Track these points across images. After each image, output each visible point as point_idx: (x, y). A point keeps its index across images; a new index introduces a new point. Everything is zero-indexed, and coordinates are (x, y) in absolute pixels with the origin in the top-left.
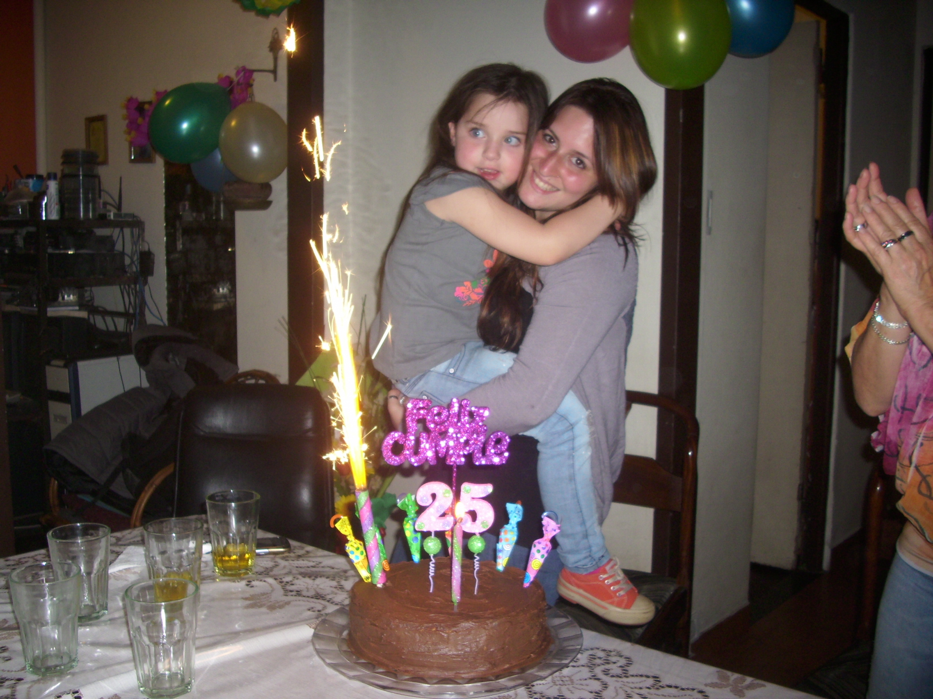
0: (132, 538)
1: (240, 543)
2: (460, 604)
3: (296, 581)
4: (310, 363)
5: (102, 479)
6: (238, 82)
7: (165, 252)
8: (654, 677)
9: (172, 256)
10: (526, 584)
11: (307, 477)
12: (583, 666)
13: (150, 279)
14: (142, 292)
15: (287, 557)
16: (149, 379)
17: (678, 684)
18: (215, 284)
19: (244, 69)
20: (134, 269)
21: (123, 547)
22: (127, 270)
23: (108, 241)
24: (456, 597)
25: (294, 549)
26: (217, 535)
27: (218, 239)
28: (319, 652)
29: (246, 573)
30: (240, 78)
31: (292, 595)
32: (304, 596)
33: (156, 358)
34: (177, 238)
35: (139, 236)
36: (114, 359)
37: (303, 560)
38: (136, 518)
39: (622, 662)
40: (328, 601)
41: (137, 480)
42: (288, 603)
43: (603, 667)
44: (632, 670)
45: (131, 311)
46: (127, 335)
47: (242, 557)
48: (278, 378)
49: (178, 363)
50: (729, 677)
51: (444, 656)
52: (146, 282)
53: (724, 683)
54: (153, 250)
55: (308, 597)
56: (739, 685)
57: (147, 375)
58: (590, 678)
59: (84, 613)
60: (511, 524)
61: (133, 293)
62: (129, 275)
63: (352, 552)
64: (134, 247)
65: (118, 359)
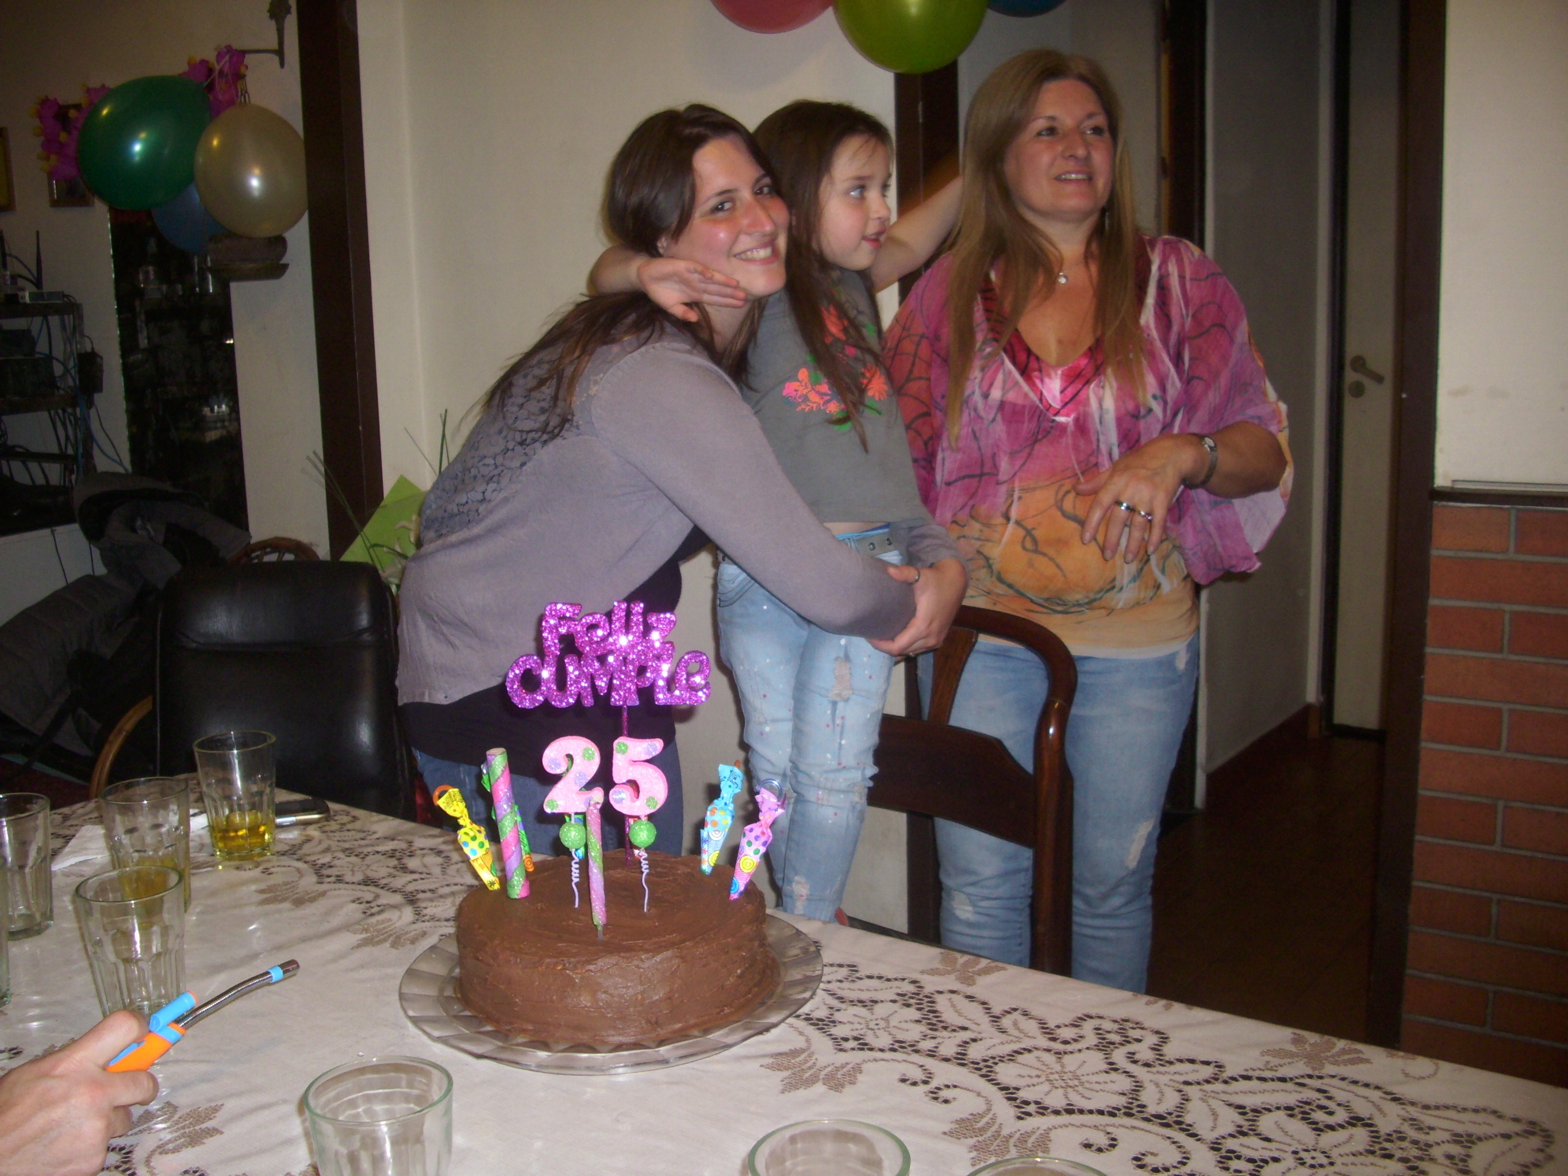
0: (85, 814)
1: (251, 810)
3: (336, 862)
4: (364, 522)
5: (40, 727)
6: (221, 72)
7: (119, 353)
8: (850, 966)
9: (132, 359)
13: (97, 396)
14: (86, 419)
15: (325, 826)
16: (107, 562)
17: (882, 973)
18: (206, 400)
19: (229, 48)
20: (71, 382)
21: (75, 828)
22: (59, 384)
23: (24, 338)
25: (335, 815)
26: (214, 800)
27: (205, 327)
30: (224, 65)
31: (329, 882)
32: (347, 883)
33: (116, 529)
34: (139, 329)
35: (74, 327)
36: (46, 532)
37: (348, 830)
38: (98, 784)
40: (382, 888)
41: (96, 725)
42: (323, 894)
45: (70, 451)
46: (65, 490)
47: (253, 830)
48: (314, 548)
49: (153, 533)
52: (90, 404)
53: (948, 968)
54: (100, 350)
55: (353, 883)
56: (970, 970)
57: (102, 555)
59: (17, 926)
61: (70, 421)
62: (62, 392)
63: (466, 844)
64: (68, 346)
65: (53, 533)
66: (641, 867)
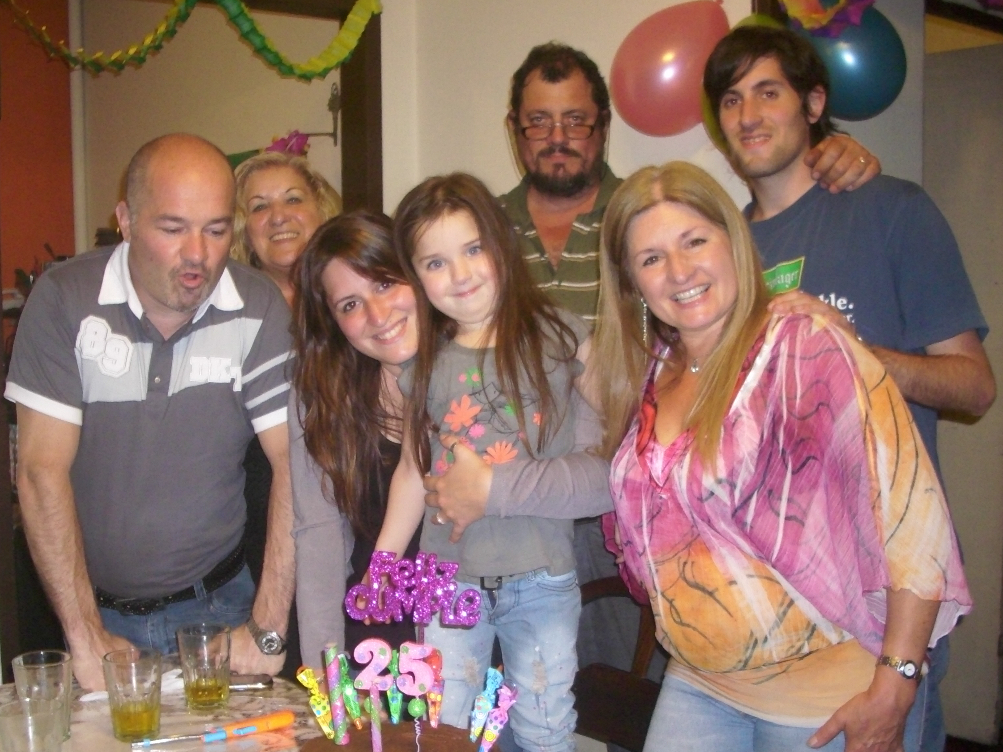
19: (297, 133)
25: (276, 687)
29: (219, 708)
30: (294, 143)
60: (488, 690)
63: (314, 706)
66: (416, 731)
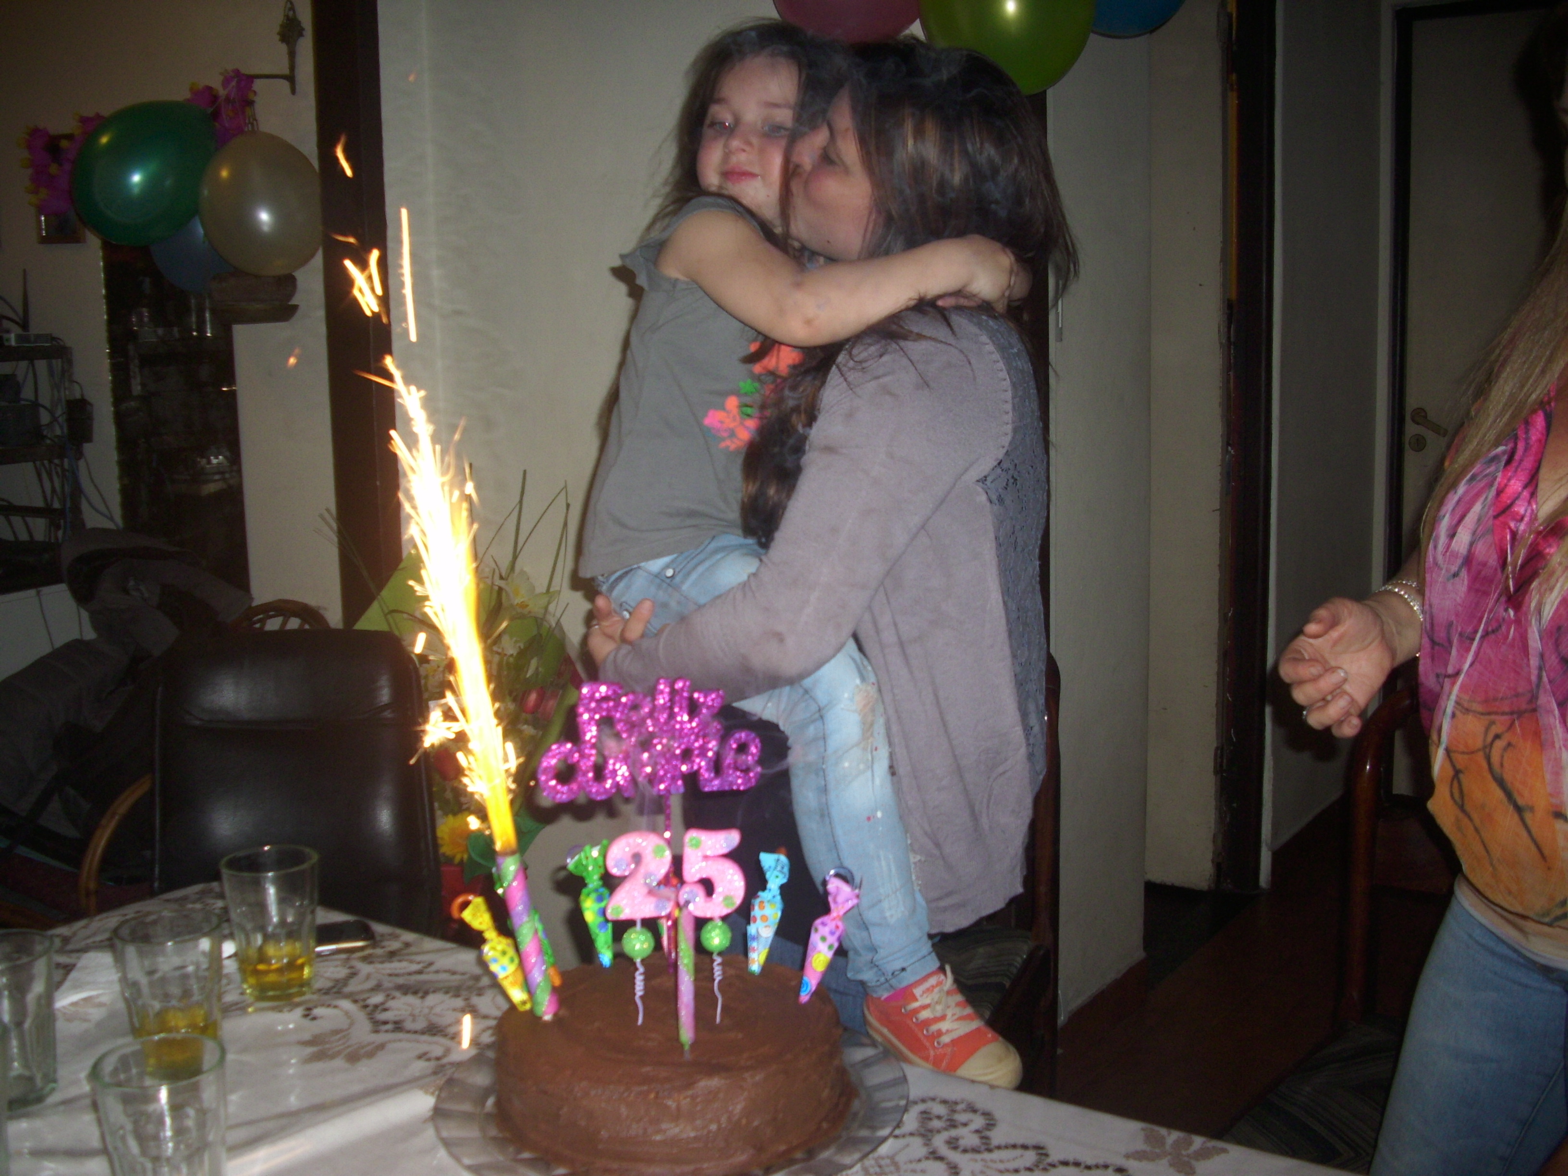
0: (89, 937)
1: (288, 940)
2: (694, 1045)
3: (391, 1004)
4: (381, 587)
5: (23, 806)
6: (228, 99)
7: (111, 400)
8: (1037, 1147)
9: (124, 407)
10: (805, 996)
11: (386, 789)
12: (912, 1134)
13: (87, 447)
14: (74, 471)
15: (370, 955)
16: (96, 625)
17: (1080, 1158)
18: (203, 452)
19: (237, 72)
20: (58, 432)
21: (74, 955)
22: (45, 433)
23: (8, 384)
24: (686, 1034)
25: (381, 941)
26: (244, 927)
27: (204, 372)
28: (447, 1143)
29: (302, 994)
31: (387, 1031)
32: (409, 1032)
33: (107, 591)
34: (132, 374)
35: (63, 372)
36: (32, 592)
37: (400, 961)
39: (978, 1122)
41: (87, 807)
42: (381, 1047)
43: (945, 1135)
44: (997, 1136)
45: (57, 505)
46: (51, 548)
47: (290, 963)
48: (322, 612)
49: (146, 595)
50: (1163, 1137)
51: (674, 1142)
52: (80, 455)
53: (1157, 1150)
54: (90, 396)
55: (416, 1032)
56: (1184, 1152)
57: (91, 618)
58: (927, 1158)
59: (15, 1092)
60: (770, 890)
61: (57, 473)
62: (48, 442)
63: (491, 960)
64: (56, 393)
65: (38, 593)
66: (713, 974)
